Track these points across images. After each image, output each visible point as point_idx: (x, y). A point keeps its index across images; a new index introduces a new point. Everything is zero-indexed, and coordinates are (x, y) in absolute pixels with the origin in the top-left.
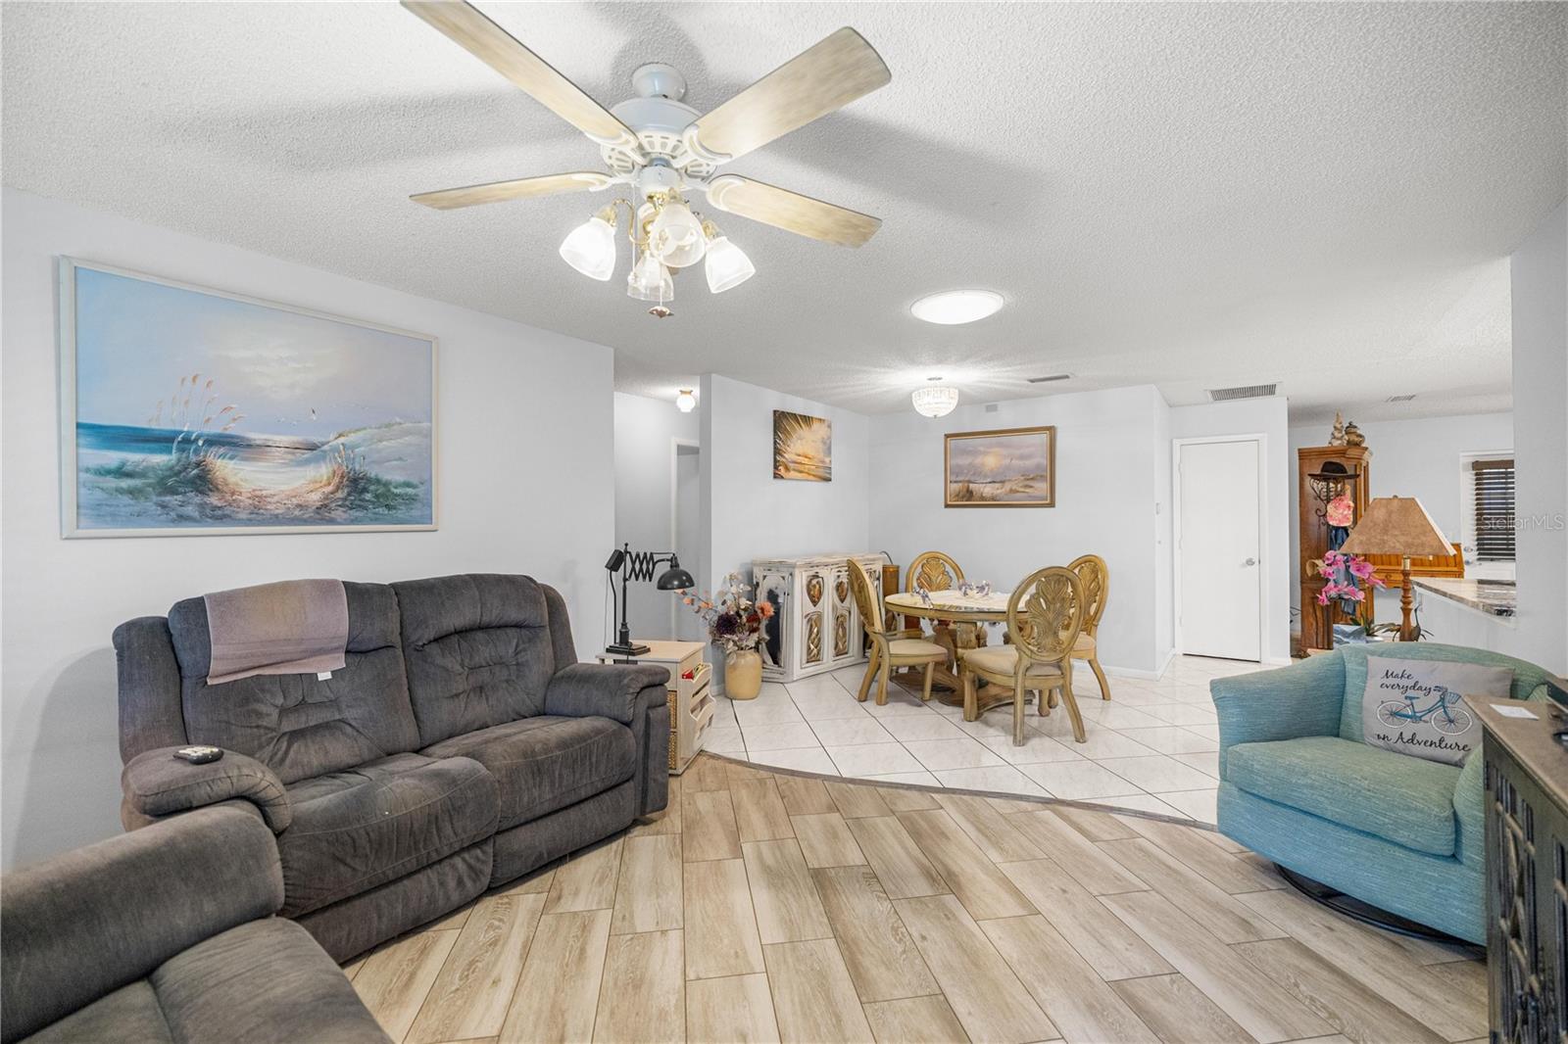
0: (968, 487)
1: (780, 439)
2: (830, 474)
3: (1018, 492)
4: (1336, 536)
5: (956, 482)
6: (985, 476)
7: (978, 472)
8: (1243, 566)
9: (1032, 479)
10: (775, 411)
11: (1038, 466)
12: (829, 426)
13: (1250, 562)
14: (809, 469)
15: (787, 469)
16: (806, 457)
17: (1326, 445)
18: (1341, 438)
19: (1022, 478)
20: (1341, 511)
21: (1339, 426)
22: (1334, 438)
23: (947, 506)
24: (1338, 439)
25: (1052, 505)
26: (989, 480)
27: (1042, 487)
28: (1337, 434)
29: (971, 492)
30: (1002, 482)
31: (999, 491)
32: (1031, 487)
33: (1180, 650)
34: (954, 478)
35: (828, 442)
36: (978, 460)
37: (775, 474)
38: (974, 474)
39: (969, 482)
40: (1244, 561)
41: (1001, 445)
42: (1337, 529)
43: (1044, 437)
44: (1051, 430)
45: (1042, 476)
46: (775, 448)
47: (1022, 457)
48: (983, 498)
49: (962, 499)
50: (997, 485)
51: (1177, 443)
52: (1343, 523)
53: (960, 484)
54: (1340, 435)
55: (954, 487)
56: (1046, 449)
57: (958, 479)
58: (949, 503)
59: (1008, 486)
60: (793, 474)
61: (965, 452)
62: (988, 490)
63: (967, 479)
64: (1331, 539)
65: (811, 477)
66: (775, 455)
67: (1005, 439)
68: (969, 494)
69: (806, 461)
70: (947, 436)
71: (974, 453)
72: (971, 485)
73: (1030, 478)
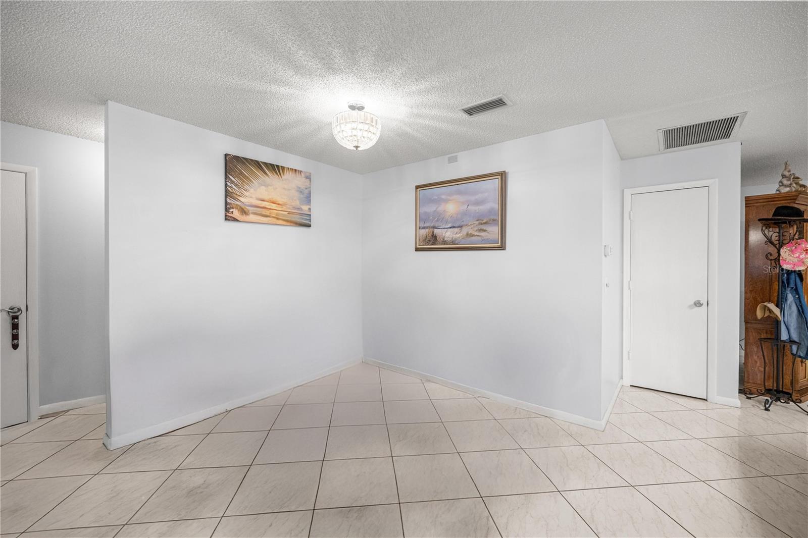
0: (433, 232)
1: (233, 182)
2: (310, 220)
3: (473, 235)
4: (788, 280)
5: (424, 228)
6: (447, 222)
7: (440, 217)
8: (690, 307)
9: (485, 223)
10: (226, 155)
11: (491, 211)
12: (308, 178)
13: (698, 304)
14: (277, 214)
15: (243, 211)
16: (274, 203)
17: (775, 193)
18: (790, 186)
19: (477, 222)
20: (797, 255)
21: (787, 174)
22: (783, 185)
23: (417, 249)
24: (786, 186)
25: (502, 247)
26: (450, 225)
27: (493, 231)
28: (785, 182)
29: (436, 237)
30: (461, 227)
31: (458, 235)
32: (485, 231)
33: (627, 382)
34: (422, 225)
35: (306, 191)
36: (441, 208)
37: (226, 216)
38: (437, 221)
39: (434, 227)
40: (693, 303)
41: (460, 193)
42: (789, 273)
43: (496, 183)
44: (503, 175)
45: (494, 220)
46: (226, 191)
47: (477, 203)
48: (445, 242)
49: (428, 242)
50: (456, 230)
51: (628, 193)
52: (798, 266)
53: (427, 230)
54: (789, 182)
55: (423, 232)
56: (496, 195)
57: (425, 225)
58: (418, 247)
59: (465, 230)
60: (252, 217)
61: (431, 201)
62: (449, 234)
63: (432, 225)
64: (783, 282)
65: (281, 222)
66: (226, 196)
67: (462, 187)
68: (434, 239)
69: (274, 206)
70: (417, 187)
71: (439, 201)
72: (436, 230)
73: (483, 222)
